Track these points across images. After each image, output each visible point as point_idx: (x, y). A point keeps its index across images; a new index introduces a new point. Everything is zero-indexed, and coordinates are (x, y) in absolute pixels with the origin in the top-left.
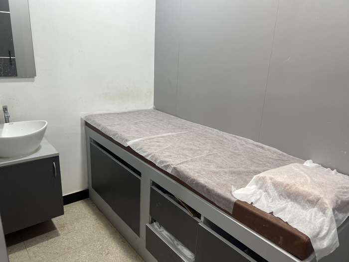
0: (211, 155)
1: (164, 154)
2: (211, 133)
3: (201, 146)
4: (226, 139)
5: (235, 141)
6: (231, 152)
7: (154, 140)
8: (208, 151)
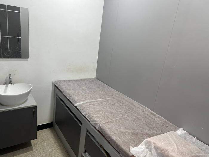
0: (123, 118)
1: (95, 115)
2: (126, 101)
3: (118, 110)
4: (134, 106)
5: (139, 108)
6: (135, 117)
7: (92, 103)
8: (122, 115)
